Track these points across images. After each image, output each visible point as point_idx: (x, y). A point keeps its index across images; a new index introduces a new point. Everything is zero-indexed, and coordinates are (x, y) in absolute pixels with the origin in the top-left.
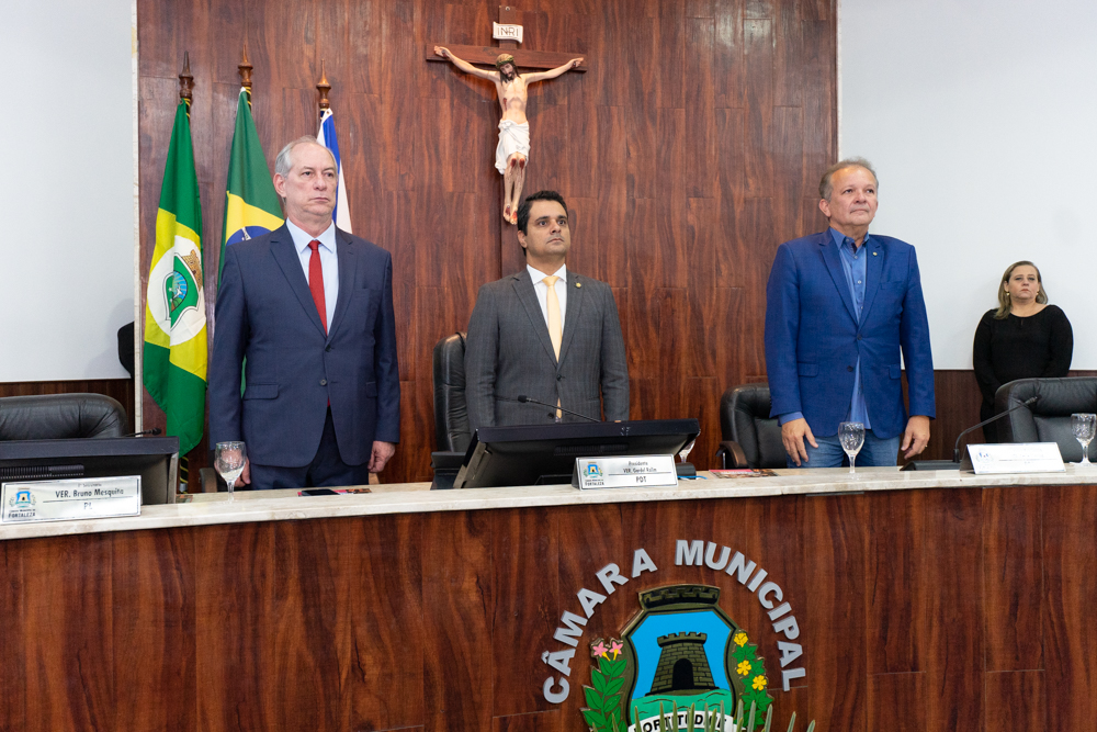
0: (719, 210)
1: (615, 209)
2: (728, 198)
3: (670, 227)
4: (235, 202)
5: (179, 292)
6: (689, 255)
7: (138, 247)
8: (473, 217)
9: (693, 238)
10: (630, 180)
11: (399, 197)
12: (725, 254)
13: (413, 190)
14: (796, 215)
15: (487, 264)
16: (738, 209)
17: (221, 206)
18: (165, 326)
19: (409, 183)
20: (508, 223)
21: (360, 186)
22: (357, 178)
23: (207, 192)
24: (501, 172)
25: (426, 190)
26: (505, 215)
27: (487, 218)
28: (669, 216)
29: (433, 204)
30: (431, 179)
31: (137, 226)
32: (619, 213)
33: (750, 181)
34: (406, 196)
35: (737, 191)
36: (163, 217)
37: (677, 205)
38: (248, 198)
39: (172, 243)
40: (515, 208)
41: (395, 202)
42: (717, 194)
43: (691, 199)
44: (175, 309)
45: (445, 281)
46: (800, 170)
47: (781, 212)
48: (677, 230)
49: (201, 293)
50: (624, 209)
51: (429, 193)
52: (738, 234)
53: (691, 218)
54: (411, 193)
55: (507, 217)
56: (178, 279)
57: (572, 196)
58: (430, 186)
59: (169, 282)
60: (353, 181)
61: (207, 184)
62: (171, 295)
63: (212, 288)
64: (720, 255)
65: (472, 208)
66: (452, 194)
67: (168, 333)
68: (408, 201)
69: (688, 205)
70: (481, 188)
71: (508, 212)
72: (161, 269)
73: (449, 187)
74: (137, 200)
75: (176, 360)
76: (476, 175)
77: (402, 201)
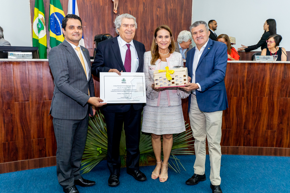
0: (164, 11)
1: (140, 11)
2: (166, 9)
3: (153, 15)
4: (52, 6)
5: (40, 27)
6: (157, 22)
7: (30, 16)
8: (107, 12)
9: (158, 17)
10: (144, 4)
11: (89, 6)
12: (165, 22)
13: (93, 4)
14: (182, 13)
15: (110, 22)
16: (169, 11)
17: (49, 7)
18: (37, 35)
19: (92, 3)
20: (115, 13)
21: (81, 3)
22: (80, 2)
23: (45, 4)
24: (113, 1)
25: (96, 5)
26: (114, 11)
27: (110, 12)
28: (153, 12)
29: (97, 8)
30: (97, 2)
31: (30, 11)
32: (141, 11)
33: (172, 5)
34: (91, 6)
35: (169, 7)
36: (36, 9)
37: (154, 10)
38: (55, 6)
39: (38, 16)
40: (116, 10)
41: (89, 7)
42: (164, 7)
43: (158, 9)
44: (39, 30)
45: (100, 27)
46: (183, 2)
47: (178, 12)
48: (154, 16)
49: (45, 27)
50: (142, 10)
51: (97, 6)
52: (168, 17)
53: (158, 13)
54: (92, 5)
55: (114, 12)
56: (40, 24)
57: (130, 7)
58: (97, 4)
59: (38, 24)
60: (79, 2)
61: (45, 2)
62: (38, 27)
63: (47, 26)
64: (164, 22)
65: (107, 9)
66: (102, 6)
67: (38, 36)
68: (92, 7)
69: (157, 10)
70: (109, 5)
71: (115, 10)
72: (36, 21)
73: (101, 4)
74: (30, 5)
75: (40, 42)
76: (108, 2)
77: (90, 8)
